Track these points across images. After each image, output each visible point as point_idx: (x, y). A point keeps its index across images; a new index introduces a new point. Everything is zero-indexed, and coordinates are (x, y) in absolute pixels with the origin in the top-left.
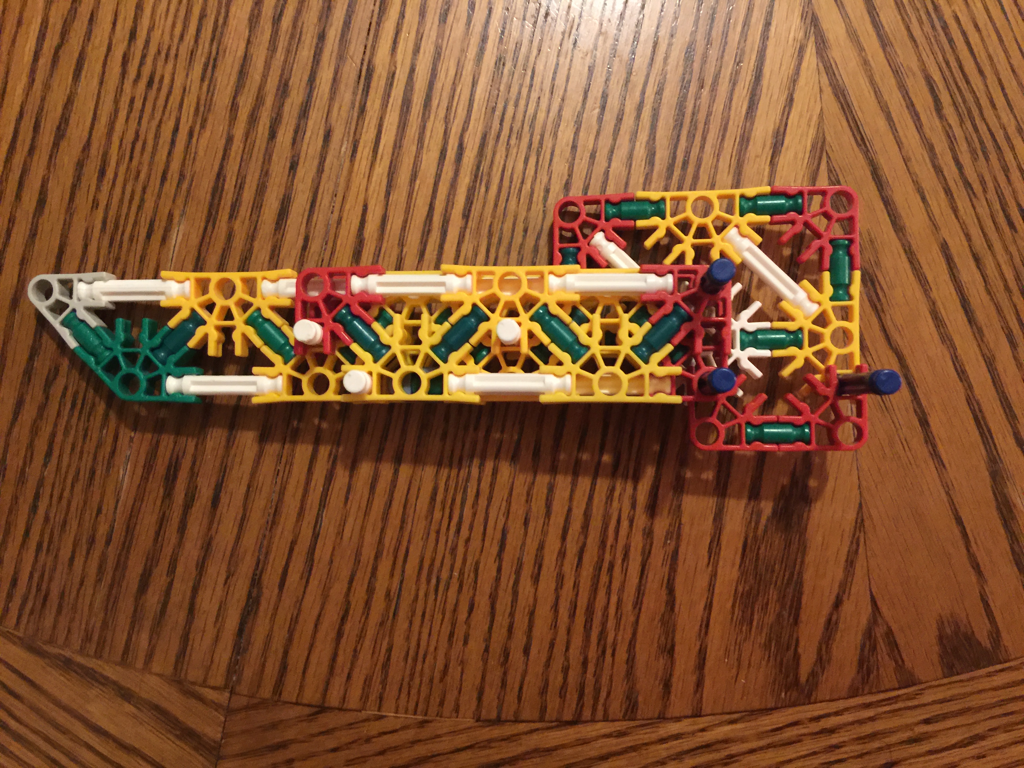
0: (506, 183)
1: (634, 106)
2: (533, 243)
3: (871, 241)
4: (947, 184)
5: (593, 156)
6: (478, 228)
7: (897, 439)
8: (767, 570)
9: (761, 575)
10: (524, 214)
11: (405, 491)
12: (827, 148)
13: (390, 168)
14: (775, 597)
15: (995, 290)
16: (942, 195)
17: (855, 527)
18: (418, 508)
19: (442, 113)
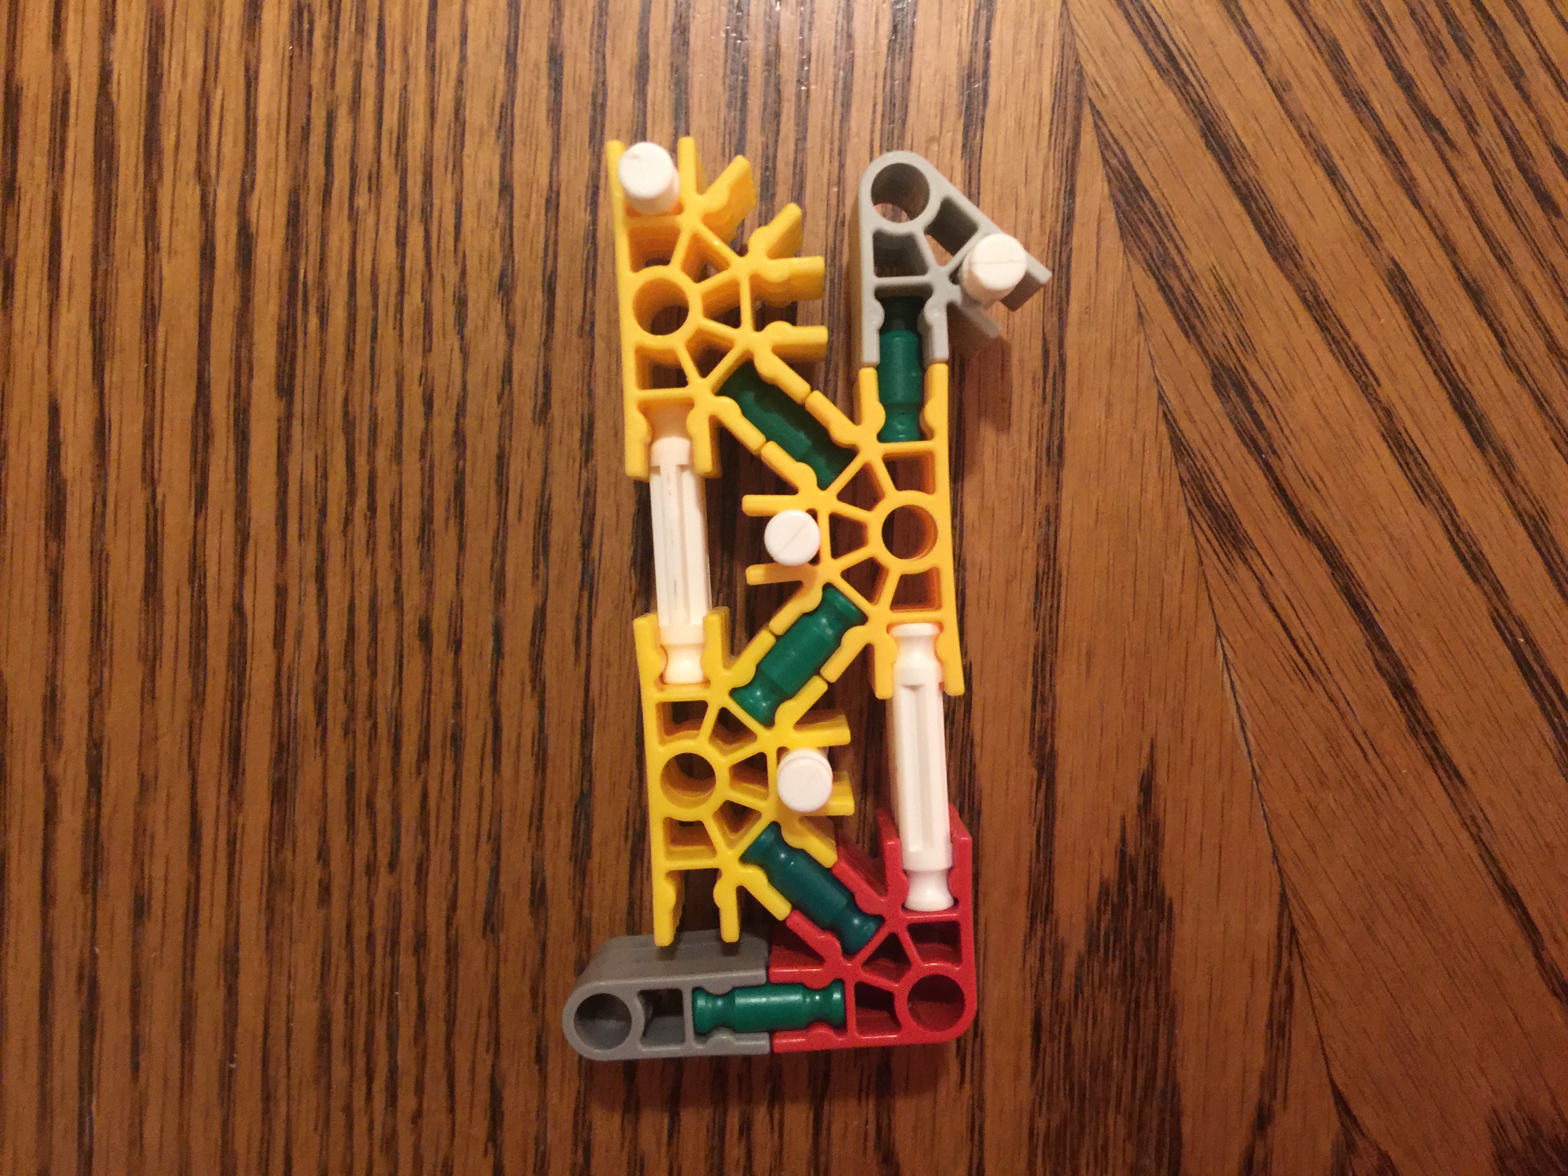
0: (363, 298)
1: (627, 68)
2: (450, 426)
3: (1222, 291)
4: (1382, 129)
5: (552, 203)
6: (319, 413)
7: (1347, 734)
8: (1094, 1077)
9: (1083, 1089)
10: (418, 362)
11: (260, 1032)
12: (1091, 92)
13: (93, 308)
14: (1122, 1131)
15: (1527, 359)
16: (1375, 157)
17: (1280, 946)
18: (293, 1063)
19: (189, 164)
